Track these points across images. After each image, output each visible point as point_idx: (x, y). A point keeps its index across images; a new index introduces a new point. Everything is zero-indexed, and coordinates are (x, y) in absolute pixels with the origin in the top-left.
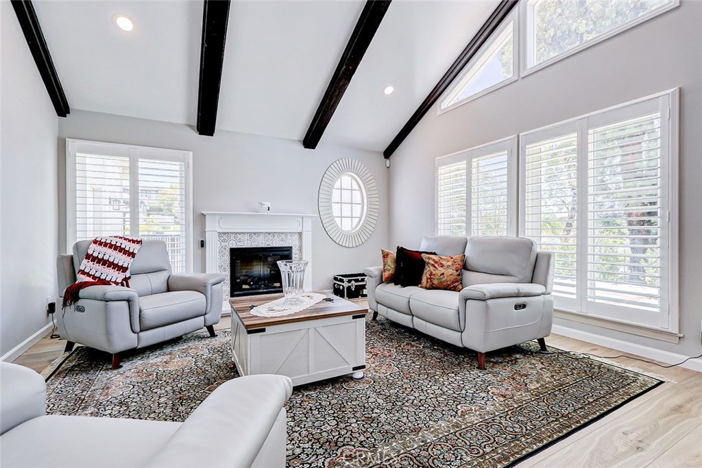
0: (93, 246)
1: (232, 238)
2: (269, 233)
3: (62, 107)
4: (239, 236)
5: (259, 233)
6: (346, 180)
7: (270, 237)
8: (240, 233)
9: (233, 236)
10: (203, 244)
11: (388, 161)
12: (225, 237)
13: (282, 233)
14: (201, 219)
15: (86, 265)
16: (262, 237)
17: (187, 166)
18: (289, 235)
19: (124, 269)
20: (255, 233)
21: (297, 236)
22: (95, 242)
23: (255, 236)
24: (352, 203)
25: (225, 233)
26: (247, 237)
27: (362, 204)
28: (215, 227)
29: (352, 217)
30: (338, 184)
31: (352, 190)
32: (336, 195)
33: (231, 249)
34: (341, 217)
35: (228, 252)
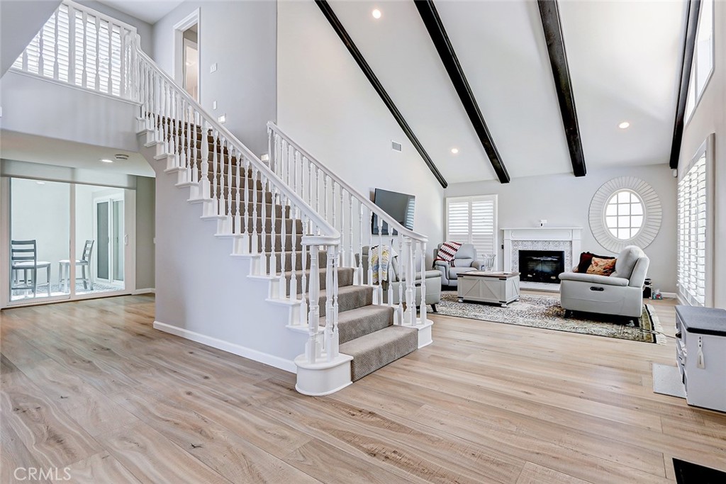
0: (443, 246)
1: (520, 244)
2: (546, 241)
3: (444, 185)
4: (525, 243)
5: (538, 241)
6: (624, 196)
8: (525, 241)
9: (520, 242)
10: (503, 247)
11: (675, 171)
12: (516, 243)
13: (556, 241)
14: (502, 232)
15: (440, 253)
16: (540, 243)
17: (494, 203)
18: (562, 243)
19: (453, 256)
20: (535, 241)
21: (568, 244)
22: (445, 244)
23: (535, 243)
24: (630, 215)
25: (515, 241)
27: (643, 215)
28: (509, 238)
29: (630, 228)
30: (614, 200)
31: (630, 203)
32: (611, 210)
33: (520, 251)
34: (618, 228)
35: (518, 253)
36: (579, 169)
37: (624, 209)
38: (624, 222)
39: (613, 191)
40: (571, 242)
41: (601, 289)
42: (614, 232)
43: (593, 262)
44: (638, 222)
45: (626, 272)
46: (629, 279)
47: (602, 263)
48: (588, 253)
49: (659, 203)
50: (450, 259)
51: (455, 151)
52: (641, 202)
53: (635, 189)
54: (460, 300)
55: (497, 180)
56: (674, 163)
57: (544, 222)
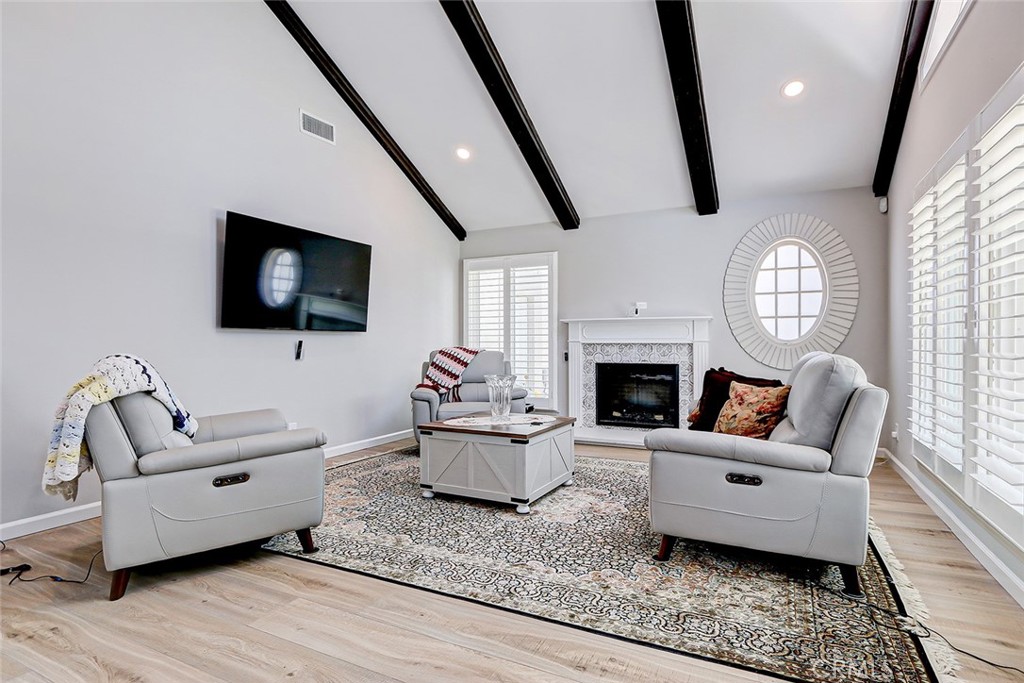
0: (439, 356)
1: (599, 350)
2: (645, 345)
4: (608, 348)
5: (631, 345)
6: (788, 254)
7: (647, 350)
8: (607, 345)
9: (599, 347)
10: (566, 358)
11: (883, 201)
12: (590, 349)
13: (664, 345)
14: (564, 327)
15: (432, 371)
16: (635, 349)
17: (552, 270)
18: (674, 348)
19: (456, 377)
20: (626, 345)
21: (685, 349)
22: (441, 352)
23: (626, 348)
24: (800, 292)
25: (590, 345)
26: (616, 349)
27: (824, 291)
28: (578, 337)
29: (800, 317)
30: (769, 262)
31: (800, 268)
32: (764, 281)
33: (598, 365)
34: (776, 317)
35: (593, 368)
36: (706, 199)
37: (788, 280)
38: (788, 305)
39: (769, 242)
40: (691, 346)
41: (755, 481)
42: (769, 325)
43: (732, 394)
44: (813, 304)
45: (821, 429)
46: (830, 451)
47: (754, 395)
48: (722, 369)
49: (853, 265)
50: (450, 383)
51: (463, 154)
52: (819, 265)
53: (808, 239)
54: (427, 494)
55: (554, 222)
56: (882, 183)
57: (642, 306)
